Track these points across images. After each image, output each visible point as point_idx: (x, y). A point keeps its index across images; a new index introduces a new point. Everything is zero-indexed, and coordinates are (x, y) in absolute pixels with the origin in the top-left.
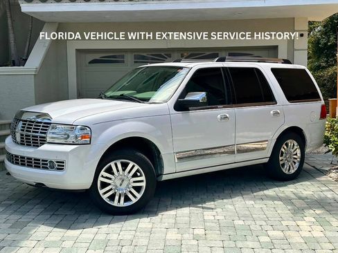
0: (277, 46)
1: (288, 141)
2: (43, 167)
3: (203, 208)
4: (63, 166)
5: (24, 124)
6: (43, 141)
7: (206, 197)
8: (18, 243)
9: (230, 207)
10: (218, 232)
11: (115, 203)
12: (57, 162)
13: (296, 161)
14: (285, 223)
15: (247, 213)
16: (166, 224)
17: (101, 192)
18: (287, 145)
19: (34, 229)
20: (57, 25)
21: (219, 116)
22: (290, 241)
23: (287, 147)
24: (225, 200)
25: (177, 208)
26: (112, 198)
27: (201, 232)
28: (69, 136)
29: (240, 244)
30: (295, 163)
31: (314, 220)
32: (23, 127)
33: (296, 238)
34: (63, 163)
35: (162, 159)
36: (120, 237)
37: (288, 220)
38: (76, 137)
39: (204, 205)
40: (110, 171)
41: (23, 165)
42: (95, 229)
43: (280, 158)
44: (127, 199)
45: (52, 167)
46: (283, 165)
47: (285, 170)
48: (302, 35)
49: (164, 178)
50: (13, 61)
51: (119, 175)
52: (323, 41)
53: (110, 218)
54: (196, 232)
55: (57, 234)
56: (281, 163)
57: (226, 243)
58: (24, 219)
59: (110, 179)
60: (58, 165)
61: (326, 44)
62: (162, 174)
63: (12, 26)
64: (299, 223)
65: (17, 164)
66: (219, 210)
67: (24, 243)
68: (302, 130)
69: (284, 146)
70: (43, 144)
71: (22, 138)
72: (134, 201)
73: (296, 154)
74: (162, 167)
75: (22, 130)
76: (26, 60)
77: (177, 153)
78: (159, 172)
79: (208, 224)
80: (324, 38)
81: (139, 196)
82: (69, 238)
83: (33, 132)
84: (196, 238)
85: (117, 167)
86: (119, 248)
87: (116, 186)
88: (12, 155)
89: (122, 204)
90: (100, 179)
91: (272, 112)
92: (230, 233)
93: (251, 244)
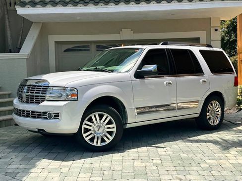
0: (199, 38)
1: (213, 102)
2: (43, 118)
3: (156, 147)
4: (58, 116)
5: (28, 88)
6: (43, 99)
7: (156, 140)
8: (29, 170)
9: (175, 146)
10: (171, 161)
11: (95, 144)
12: (54, 113)
13: (218, 116)
14: (217, 155)
15: (189, 150)
16: (132, 157)
17: (84, 135)
18: (212, 104)
19: (38, 161)
20: (41, 24)
21: (165, 83)
22: (223, 166)
23: (212, 106)
24: (171, 142)
25: (138, 148)
26: (92, 140)
27: (159, 161)
28: (62, 95)
29: (187, 169)
30: (217, 118)
31: (237, 153)
32: (27, 90)
33: (227, 164)
34: (59, 114)
35: (126, 112)
36: (101, 165)
37: (219, 153)
38: (67, 96)
39: (156, 145)
40: (90, 120)
41: (28, 116)
42: (82, 161)
43: (208, 114)
44: (103, 141)
45: (50, 117)
46: (210, 119)
47: (211, 122)
48: (216, 30)
49: (128, 126)
50: (10, 50)
51: (97, 123)
52: (226, 38)
53: (91, 154)
54: (155, 161)
55: (55, 164)
56: (208, 117)
57: (178, 168)
58: (30, 155)
59: (91, 126)
60: (55, 116)
61: (228, 40)
62: (126, 124)
63: (9, 25)
64: (227, 155)
65: (24, 116)
66: (168, 148)
67: (33, 170)
68: (222, 94)
69: (210, 105)
70: (43, 101)
71: (27, 98)
72: (108, 141)
73: (218, 111)
74: (126, 118)
75: (27, 92)
76: (21, 48)
77: (136, 108)
78: (124, 122)
79: (162, 157)
80: (227, 36)
81: (111, 138)
82: (65, 167)
83: (36, 93)
84: (156, 165)
85: (95, 117)
86: (102, 172)
87: (95, 131)
88: (20, 110)
89: (99, 144)
90: (84, 126)
91: (201, 81)
92: (179, 162)
93: (195, 168)
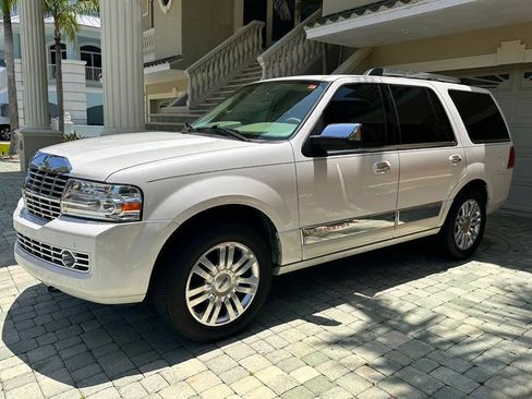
2: (55, 261)
4: (87, 263)
5: (32, 176)
6: (57, 212)
12: (79, 255)
21: (375, 165)
34: (86, 256)
35: (278, 240)
49: (282, 271)
60: (80, 261)
62: (277, 265)
70: (57, 215)
71: (28, 201)
74: (279, 254)
75: (29, 186)
77: (304, 229)
78: (274, 261)
83: (43, 192)
91: (451, 157)
